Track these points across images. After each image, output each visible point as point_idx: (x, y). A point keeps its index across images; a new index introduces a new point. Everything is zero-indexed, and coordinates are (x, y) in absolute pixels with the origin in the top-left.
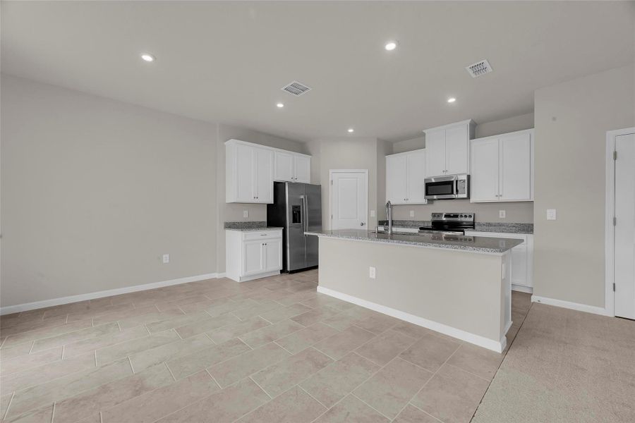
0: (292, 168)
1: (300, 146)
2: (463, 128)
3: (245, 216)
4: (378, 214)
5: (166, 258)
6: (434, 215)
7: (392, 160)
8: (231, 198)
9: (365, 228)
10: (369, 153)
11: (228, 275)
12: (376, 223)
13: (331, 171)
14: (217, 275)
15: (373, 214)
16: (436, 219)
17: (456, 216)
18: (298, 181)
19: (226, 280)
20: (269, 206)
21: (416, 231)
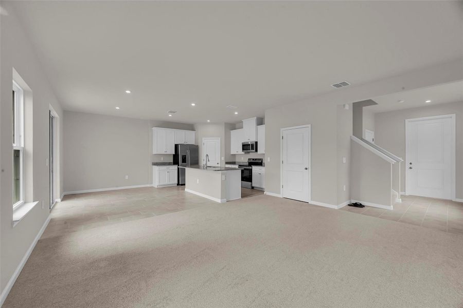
0: (185, 138)
1: (190, 127)
2: (253, 121)
3: (162, 160)
4: (225, 158)
5: (127, 177)
6: (249, 159)
7: (233, 132)
8: (155, 152)
9: (219, 165)
10: (221, 130)
11: (153, 185)
12: (224, 163)
13: (203, 139)
14: (148, 186)
15: (223, 158)
16: (250, 161)
17: (256, 160)
18: (187, 144)
19: (152, 187)
20: (174, 155)
21: (237, 166)
